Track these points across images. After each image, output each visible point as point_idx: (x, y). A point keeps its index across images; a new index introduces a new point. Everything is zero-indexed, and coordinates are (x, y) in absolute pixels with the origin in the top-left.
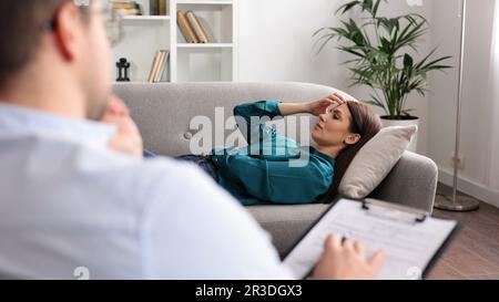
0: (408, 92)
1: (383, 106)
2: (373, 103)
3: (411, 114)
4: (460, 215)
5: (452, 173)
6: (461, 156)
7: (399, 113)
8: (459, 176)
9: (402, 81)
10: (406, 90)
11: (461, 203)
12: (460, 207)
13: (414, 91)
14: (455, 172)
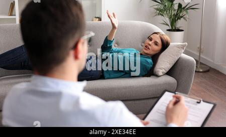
0: (180, 19)
1: (168, 25)
2: (164, 24)
3: (181, 29)
4: (201, 74)
5: (198, 54)
6: (202, 47)
7: (175, 28)
8: (201, 56)
9: (177, 14)
10: (179, 18)
11: (202, 68)
12: (201, 70)
13: (182, 19)
14: (200, 54)
